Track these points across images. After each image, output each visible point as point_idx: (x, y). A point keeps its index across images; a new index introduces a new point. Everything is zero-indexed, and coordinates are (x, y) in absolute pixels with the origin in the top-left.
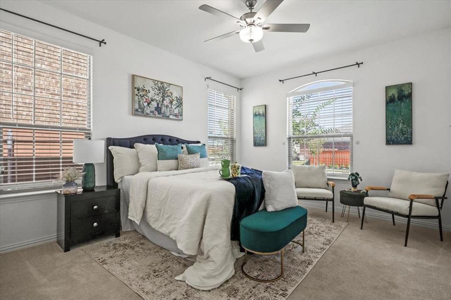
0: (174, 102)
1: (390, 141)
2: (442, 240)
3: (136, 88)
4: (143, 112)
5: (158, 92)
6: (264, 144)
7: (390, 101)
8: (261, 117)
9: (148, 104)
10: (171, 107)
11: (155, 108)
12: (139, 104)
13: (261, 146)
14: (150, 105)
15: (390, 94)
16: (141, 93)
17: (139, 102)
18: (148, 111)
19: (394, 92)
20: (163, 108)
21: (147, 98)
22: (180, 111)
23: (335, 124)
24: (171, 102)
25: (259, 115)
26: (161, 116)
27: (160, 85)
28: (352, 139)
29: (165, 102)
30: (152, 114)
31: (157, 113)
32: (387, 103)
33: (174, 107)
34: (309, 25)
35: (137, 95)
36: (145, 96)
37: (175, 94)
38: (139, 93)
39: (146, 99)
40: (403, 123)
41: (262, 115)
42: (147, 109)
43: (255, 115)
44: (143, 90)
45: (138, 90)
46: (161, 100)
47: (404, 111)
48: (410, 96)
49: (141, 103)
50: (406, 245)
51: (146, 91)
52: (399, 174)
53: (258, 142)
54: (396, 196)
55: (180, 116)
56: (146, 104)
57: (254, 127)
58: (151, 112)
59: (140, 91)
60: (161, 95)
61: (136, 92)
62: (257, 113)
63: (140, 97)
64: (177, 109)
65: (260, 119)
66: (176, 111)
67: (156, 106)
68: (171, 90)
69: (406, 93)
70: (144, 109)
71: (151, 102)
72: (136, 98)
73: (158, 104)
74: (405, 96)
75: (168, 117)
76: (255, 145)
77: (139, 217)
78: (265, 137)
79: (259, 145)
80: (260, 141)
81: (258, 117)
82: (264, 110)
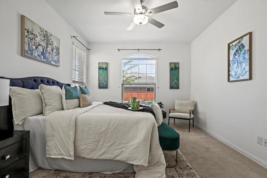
0: (55, 51)
1: (171, 88)
2: (193, 127)
3: (26, 29)
4: (32, 54)
5: (44, 38)
6: (106, 87)
7: (171, 69)
8: (104, 70)
9: (37, 48)
10: (52, 55)
11: (41, 52)
12: (29, 46)
13: (104, 88)
14: (37, 49)
15: (172, 66)
16: (30, 36)
17: (29, 44)
18: (36, 55)
19: (173, 66)
20: (47, 54)
21: (35, 41)
22: (58, 58)
23: (147, 78)
24: (52, 50)
25: (103, 68)
26: (45, 60)
27: (45, 33)
28: (155, 86)
29: (48, 48)
30: (39, 57)
31: (42, 57)
32: (171, 70)
33: (54, 54)
34: (164, 25)
35: (27, 37)
36: (33, 40)
37: (55, 44)
38: (28, 35)
39: (35, 43)
40: (176, 80)
41: (104, 69)
42: (35, 52)
43: (100, 68)
44: (32, 34)
45: (28, 32)
46: (46, 46)
47: (177, 75)
48: (178, 68)
49: (30, 45)
50: (189, 132)
51: (35, 35)
52: (177, 102)
53: (102, 86)
54: (183, 112)
55: (58, 63)
56: (34, 47)
57: (99, 76)
58: (38, 55)
59: (29, 33)
60: (45, 41)
61: (26, 34)
62: (101, 67)
63: (29, 40)
64: (56, 56)
65: (103, 71)
66: (56, 58)
67: (42, 51)
68: (52, 40)
69: (177, 67)
70: (32, 52)
71: (38, 47)
72: (26, 40)
73: (43, 50)
74: (177, 68)
75: (51, 62)
76: (99, 88)
77: (72, 153)
78: (107, 83)
79: (103, 88)
80: (103, 85)
81: (102, 70)
82: (107, 66)
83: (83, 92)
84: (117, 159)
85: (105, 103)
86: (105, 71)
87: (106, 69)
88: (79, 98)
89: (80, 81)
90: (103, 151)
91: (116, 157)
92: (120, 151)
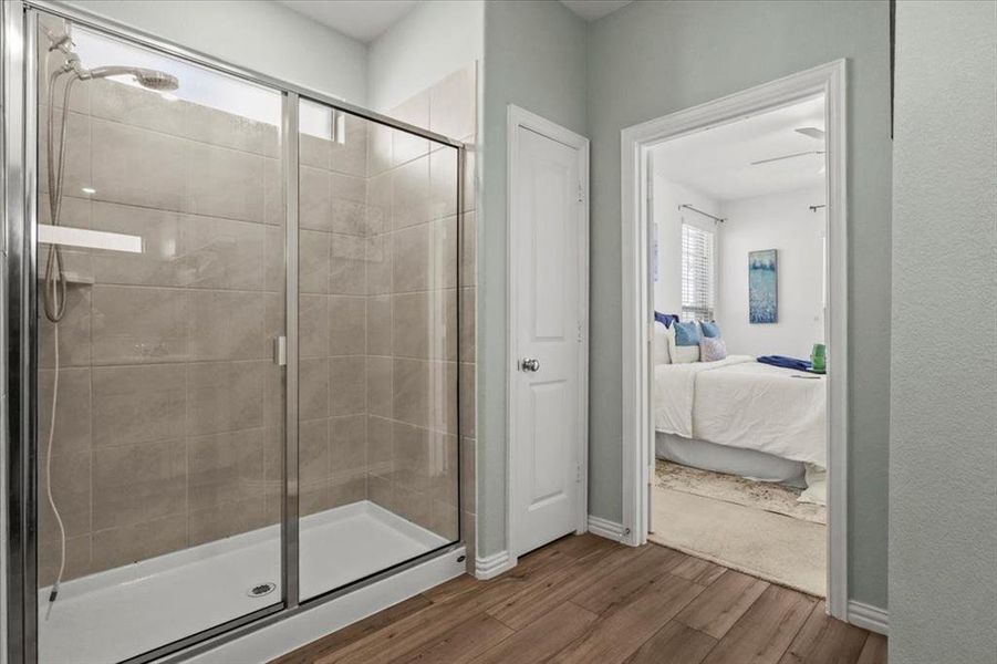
6: (773, 319)
8: (768, 272)
13: (766, 322)
25: (763, 267)
41: (766, 268)
43: (754, 267)
53: (760, 315)
57: (750, 290)
62: (758, 265)
65: (763, 275)
76: (753, 320)
77: (690, 428)
78: (776, 308)
79: (762, 321)
80: (764, 315)
81: (760, 271)
82: (773, 260)
83: (706, 333)
84: (766, 449)
85: (763, 360)
86: (769, 274)
87: (773, 268)
88: (698, 344)
89: (700, 305)
90: (742, 432)
91: (763, 445)
92: (773, 436)
